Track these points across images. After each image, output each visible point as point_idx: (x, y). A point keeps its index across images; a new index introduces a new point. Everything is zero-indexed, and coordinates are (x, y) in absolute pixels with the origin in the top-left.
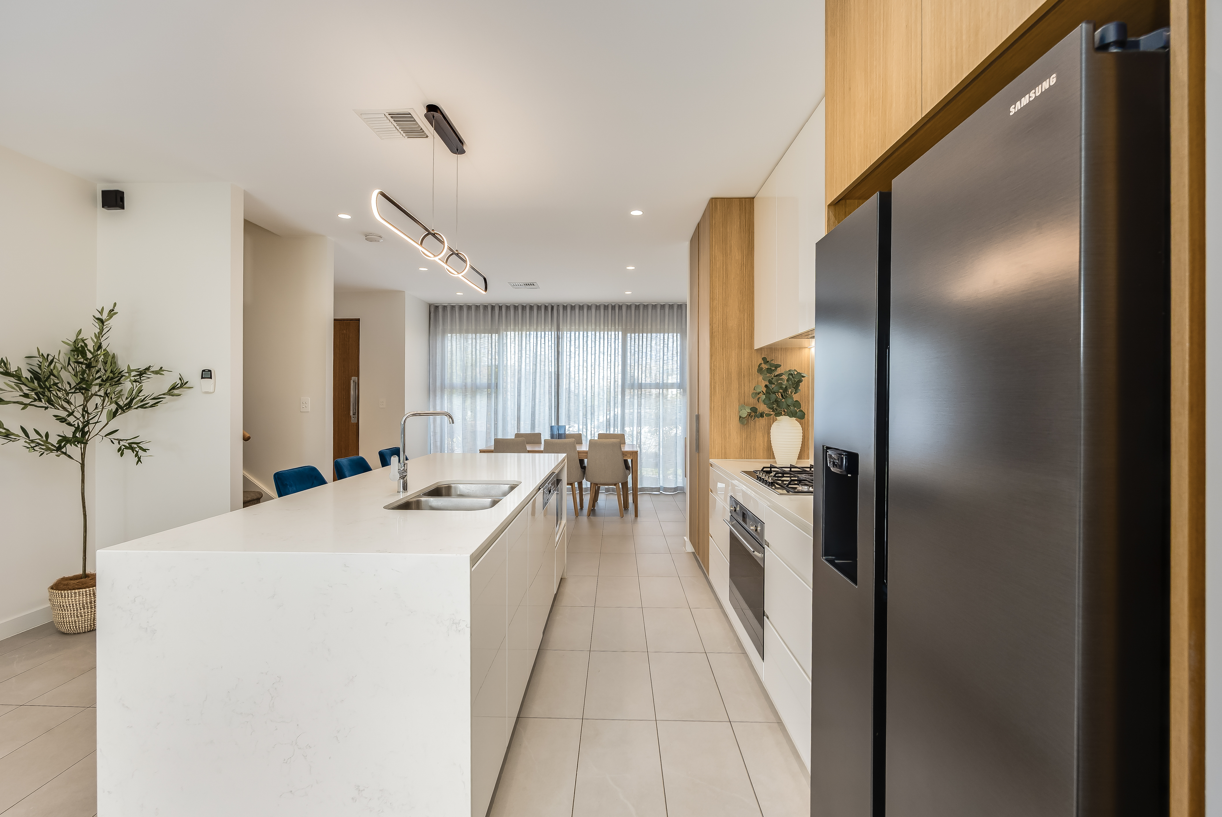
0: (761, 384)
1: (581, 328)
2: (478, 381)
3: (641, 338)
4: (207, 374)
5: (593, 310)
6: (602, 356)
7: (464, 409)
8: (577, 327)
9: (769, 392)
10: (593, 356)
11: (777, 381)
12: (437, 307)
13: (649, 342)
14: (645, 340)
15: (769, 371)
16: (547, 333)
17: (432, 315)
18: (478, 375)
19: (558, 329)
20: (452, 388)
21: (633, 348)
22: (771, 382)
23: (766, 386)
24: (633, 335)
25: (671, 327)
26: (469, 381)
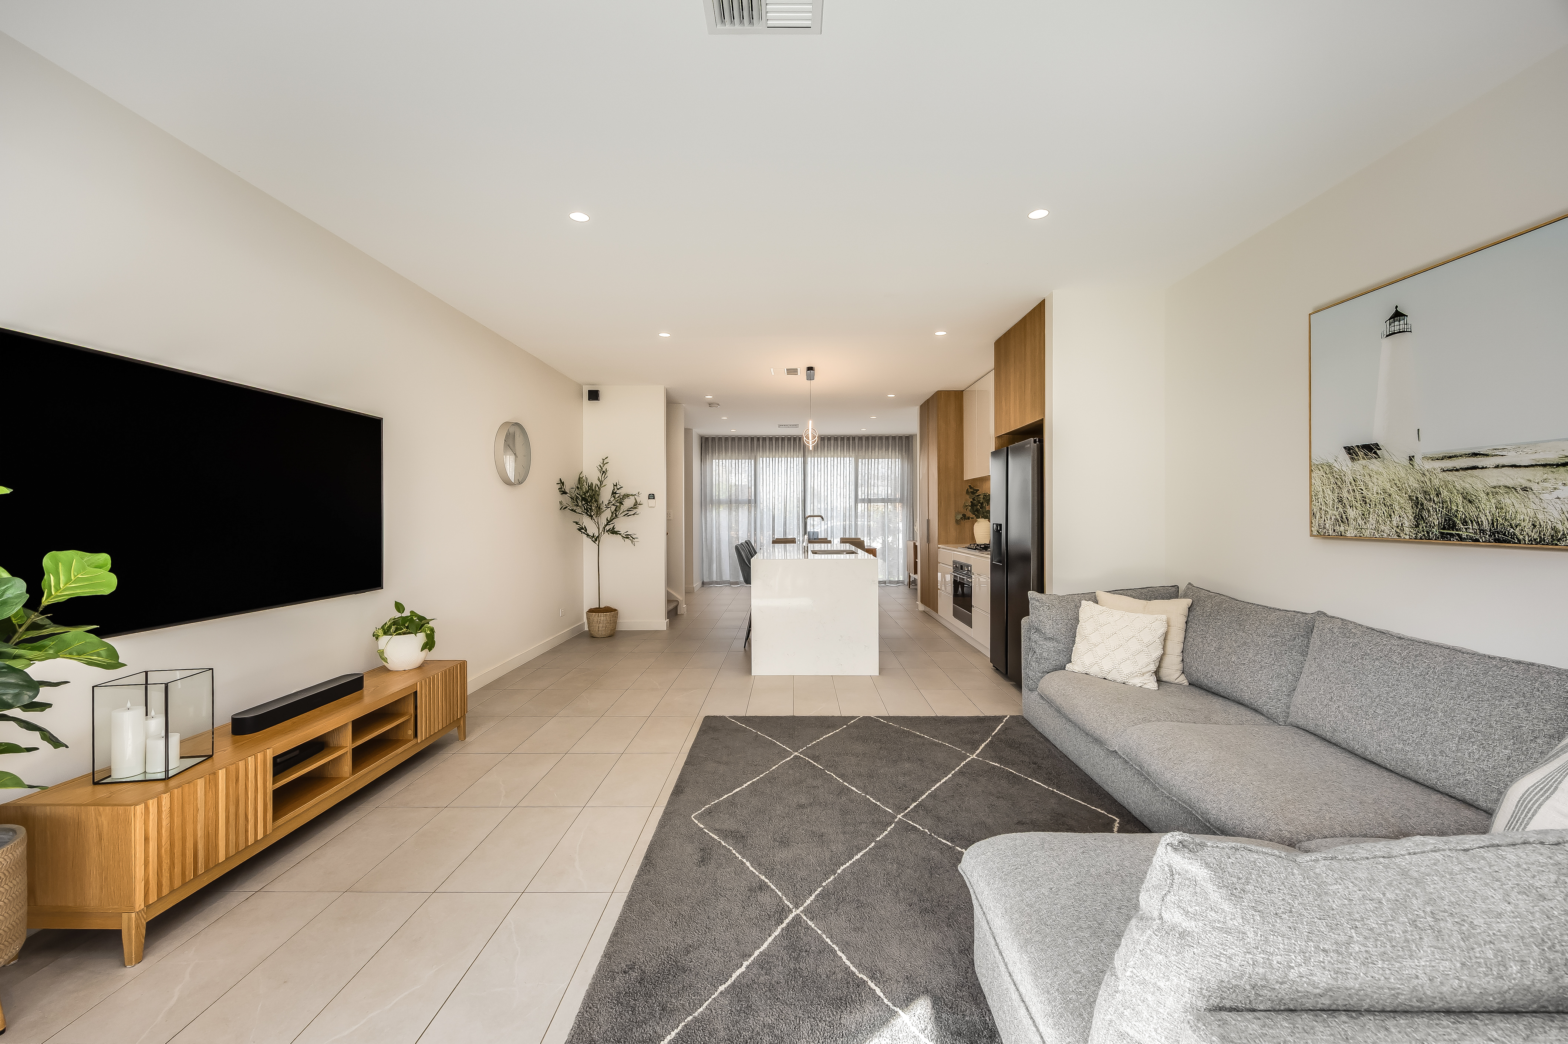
0: (969, 500)
1: (823, 455)
2: (740, 498)
3: (870, 463)
4: (652, 497)
5: (832, 442)
6: (839, 477)
7: (730, 520)
8: (819, 454)
9: (973, 505)
10: (832, 478)
11: (977, 499)
12: (707, 439)
13: (876, 465)
14: (873, 464)
15: (973, 493)
16: (795, 459)
17: (703, 444)
18: (740, 493)
19: (804, 456)
20: (719, 503)
21: (863, 471)
22: (974, 499)
23: (971, 502)
24: (864, 460)
25: (893, 454)
26: (733, 497)
